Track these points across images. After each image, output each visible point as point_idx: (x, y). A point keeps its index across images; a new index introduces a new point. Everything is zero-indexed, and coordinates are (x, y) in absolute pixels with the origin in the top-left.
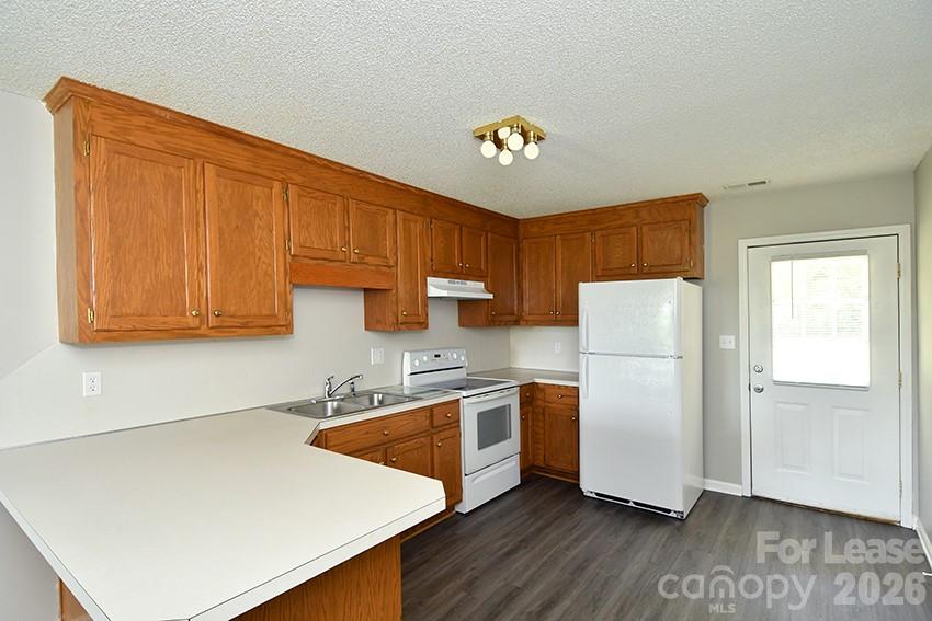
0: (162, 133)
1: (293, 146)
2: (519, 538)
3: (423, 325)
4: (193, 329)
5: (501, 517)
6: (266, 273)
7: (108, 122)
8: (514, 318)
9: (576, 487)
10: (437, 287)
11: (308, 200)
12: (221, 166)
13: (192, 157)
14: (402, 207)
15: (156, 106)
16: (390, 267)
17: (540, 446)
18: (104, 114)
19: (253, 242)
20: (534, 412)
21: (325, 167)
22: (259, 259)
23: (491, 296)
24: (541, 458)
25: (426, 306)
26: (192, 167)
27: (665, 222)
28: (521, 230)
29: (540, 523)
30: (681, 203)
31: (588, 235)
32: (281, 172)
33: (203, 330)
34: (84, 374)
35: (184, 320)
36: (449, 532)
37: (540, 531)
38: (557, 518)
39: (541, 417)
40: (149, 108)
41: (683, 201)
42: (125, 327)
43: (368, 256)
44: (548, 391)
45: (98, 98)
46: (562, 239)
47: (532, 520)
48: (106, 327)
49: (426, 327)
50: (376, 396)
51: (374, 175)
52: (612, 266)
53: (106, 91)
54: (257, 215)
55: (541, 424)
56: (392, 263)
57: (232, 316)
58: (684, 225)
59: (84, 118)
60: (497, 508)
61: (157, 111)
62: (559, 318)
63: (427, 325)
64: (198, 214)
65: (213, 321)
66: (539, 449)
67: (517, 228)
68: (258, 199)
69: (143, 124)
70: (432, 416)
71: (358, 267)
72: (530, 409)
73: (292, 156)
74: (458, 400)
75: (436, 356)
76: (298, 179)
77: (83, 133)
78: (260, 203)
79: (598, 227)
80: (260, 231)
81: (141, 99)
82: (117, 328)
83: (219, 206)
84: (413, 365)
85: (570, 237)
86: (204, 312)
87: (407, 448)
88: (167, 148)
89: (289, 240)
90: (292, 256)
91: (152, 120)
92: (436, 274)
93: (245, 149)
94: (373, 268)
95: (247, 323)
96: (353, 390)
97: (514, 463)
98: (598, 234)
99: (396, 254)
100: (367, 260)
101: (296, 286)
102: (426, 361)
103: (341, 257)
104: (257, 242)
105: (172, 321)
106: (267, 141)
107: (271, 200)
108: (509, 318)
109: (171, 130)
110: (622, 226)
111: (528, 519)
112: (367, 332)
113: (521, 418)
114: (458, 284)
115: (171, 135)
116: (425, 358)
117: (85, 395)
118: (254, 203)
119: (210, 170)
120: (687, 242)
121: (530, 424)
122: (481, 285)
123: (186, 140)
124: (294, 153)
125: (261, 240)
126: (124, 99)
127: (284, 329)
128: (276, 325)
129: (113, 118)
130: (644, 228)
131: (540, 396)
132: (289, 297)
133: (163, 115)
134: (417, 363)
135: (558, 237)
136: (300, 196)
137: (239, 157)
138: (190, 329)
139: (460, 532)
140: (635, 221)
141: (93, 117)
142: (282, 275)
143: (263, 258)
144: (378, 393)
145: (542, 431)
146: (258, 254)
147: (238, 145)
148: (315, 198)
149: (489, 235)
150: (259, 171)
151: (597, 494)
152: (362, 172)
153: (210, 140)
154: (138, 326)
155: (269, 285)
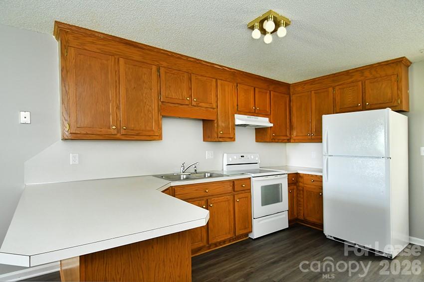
0: (100, 44)
1: (161, 48)
2: (282, 256)
3: (232, 139)
4: (114, 135)
5: (273, 243)
6: (149, 110)
7: (76, 41)
8: (288, 138)
9: (321, 232)
10: (240, 119)
11: (170, 74)
12: (127, 58)
13: (113, 55)
14: (221, 78)
15: (96, 32)
16: (214, 109)
17: (301, 208)
18: (74, 37)
19: (143, 95)
20: (297, 189)
21: (178, 58)
22: (145, 103)
23: (272, 125)
24: (302, 214)
25: (234, 129)
26: (113, 60)
27: (381, 77)
28: (292, 90)
29: (296, 249)
30: (392, 65)
31: (331, 89)
32: (157, 61)
33: (118, 136)
34: (71, 154)
35: (109, 130)
36: (243, 247)
37: (295, 253)
38: (307, 248)
39: (301, 192)
40: (93, 33)
41: (393, 63)
42: (83, 132)
43: (201, 102)
44: (305, 178)
45: (71, 29)
46: (315, 93)
47: (290, 247)
48: (74, 132)
49: (234, 140)
50: (207, 174)
51: (204, 61)
52: (345, 106)
53: (74, 26)
54: (144, 82)
55: (302, 196)
56: (215, 107)
57: (132, 130)
58: (394, 78)
59: (65, 39)
60: (273, 238)
61: (97, 34)
62: (313, 137)
63: (235, 139)
64: (116, 82)
65: (123, 132)
66: (300, 210)
67: (289, 89)
68: (145, 74)
69: (91, 41)
70: (234, 185)
71: (196, 108)
72: (295, 187)
73: (162, 53)
74: (250, 178)
75: (242, 156)
76: (165, 64)
77: (65, 46)
78: (146, 76)
79: (337, 84)
80: (146, 90)
81: (89, 29)
82: (79, 132)
83: (126, 78)
84: (228, 160)
85: (319, 91)
86: (119, 127)
87: (219, 200)
88: (102, 51)
89: (160, 94)
90: (162, 102)
91: (95, 39)
92: (240, 113)
93: (138, 51)
94: (204, 109)
95: (139, 133)
96: (196, 171)
97: (284, 216)
98: (337, 88)
99: (217, 102)
100: (200, 104)
101: (164, 117)
102: (236, 159)
103: (187, 103)
104: (144, 95)
105: (104, 131)
106: (149, 46)
107: (151, 75)
108: (285, 138)
109: (104, 43)
110: (352, 82)
111: (289, 247)
112: (204, 142)
113: (289, 192)
114: (253, 118)
115: (104, 45)
116: (235, 157)
117: (71, 163)
118: (143, 76)
119: (122, 61)
120: (396, 88)
121: (295, 195)
122: (267, 119)
123: (110, 47)
124: (162, 51)
125: (146, 94)
126: (82, 29)
127: (158, 137)
128: (153, 135)
129: (78, 38)
130: (367, 82)
131: (301, 180)
132: (160, 122)
133: (100, 36)
134: (230, 159)
135: (313, 92)
136: (166, 73)
137: (136, 55)
138: (112, 135)
139: (248, 248)
140: (360, 79)
141: (69, 39)
142: (156, 111)
143: (147, 103)
144: (208, 173)
145: (302, 200)
146: (145, 101)
147: (135, 49)
148: (174, 74)
149: (272, 92)
150: (145, 61)
151: (334, 238)
152: (198, 60)
153: (122, 47)
154: (88, 132)
155: (150, 116)
